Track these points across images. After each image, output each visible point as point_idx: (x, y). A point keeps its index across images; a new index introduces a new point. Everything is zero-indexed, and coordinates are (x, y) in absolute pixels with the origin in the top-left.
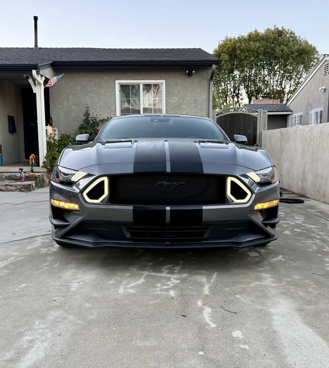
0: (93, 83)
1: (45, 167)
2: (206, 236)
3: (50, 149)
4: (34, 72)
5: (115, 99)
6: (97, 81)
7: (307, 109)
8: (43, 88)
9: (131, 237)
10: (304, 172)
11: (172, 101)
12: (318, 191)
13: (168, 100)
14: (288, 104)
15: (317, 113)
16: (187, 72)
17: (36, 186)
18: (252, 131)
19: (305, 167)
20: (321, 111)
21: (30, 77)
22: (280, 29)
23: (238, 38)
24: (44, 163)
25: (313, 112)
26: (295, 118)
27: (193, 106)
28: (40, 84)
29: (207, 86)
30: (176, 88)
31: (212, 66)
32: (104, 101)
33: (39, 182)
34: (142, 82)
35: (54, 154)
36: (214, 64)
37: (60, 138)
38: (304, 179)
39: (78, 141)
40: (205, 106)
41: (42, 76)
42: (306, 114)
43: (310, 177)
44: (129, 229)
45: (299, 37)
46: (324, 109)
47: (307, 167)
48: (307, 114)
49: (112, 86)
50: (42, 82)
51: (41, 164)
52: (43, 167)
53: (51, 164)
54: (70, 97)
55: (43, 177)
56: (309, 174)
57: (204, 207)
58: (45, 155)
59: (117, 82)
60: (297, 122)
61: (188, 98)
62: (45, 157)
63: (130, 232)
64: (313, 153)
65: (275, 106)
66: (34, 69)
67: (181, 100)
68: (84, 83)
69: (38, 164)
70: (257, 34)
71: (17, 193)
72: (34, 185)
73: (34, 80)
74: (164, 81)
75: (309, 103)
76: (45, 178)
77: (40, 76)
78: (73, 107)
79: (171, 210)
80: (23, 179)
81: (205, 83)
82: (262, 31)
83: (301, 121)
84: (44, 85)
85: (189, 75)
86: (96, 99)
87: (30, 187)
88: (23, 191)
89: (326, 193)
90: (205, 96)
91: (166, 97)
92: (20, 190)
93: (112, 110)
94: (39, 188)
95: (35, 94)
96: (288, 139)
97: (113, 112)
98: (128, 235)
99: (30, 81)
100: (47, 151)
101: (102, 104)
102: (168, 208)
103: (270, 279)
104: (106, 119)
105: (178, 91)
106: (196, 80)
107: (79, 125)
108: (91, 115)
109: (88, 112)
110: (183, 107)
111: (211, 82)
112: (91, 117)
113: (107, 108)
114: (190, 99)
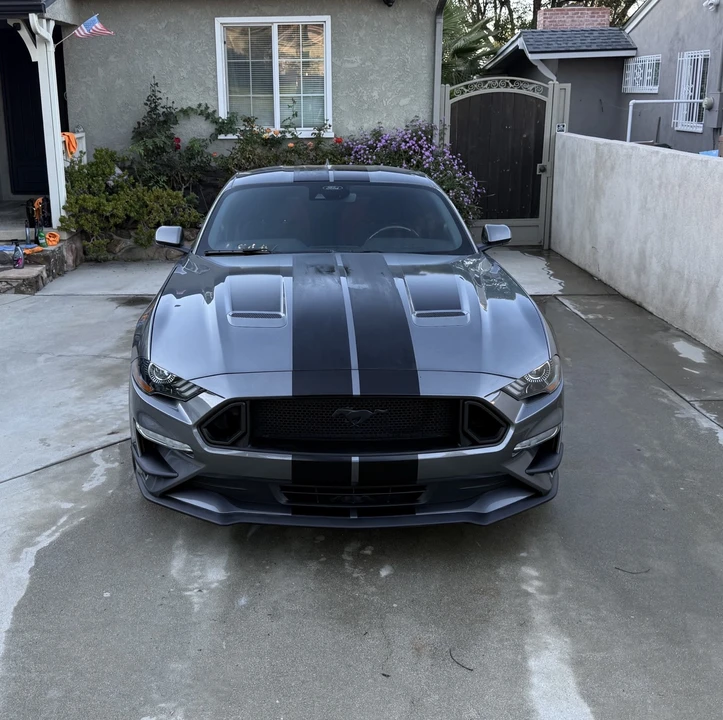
0: (164, 25)
1: (65, 230)
2: (422, 500)
3: (73, 187)
4: (33, 18)
5: (216, 62)
6: (173, 21)
7: (671, 50)
8: (52, 48)
9: (288, 502)
10: (642, 254)
11: (347, 65)
12: (671, 303)
13: (338, 63)
14: (627, 31)
15: (695, 63)
17: (48, 276)
18: (533, 132)
19: (645, 243)
20: (706, 60)
21: (23, 27)
24: (62, 220)
25: (686, 58)
26: (643, 67)
27: (395, 76)
28: (46, 41)
29: (428, 29)
30: (357, 35)
32: (189, 67)
33: (55, 264)
34: (275, 21)
35: (84, 200)
37: (93, 160)
38: (642, 269)
39: (160, 242)
40: (424, 76)
41: (48, 20)
42: (670, 60)
43: (655, 267)
44: (283, 488)
46: (713, 53)
47: (649, 245)
48: (672, 60)
49: (207, 30)
50: (49, 36)
51: (56, 222)
52: (59, 229)
53: (77, 222)
54: (112, 58)
55: (61, 252)
56: (654, 260)
57: (421, 457)
58: (63, 203)
59: (219, 21)
60: (646, 78)
61: (385, 58)
62: (64, 208)
63: (285, 494)
64: (665, 215)
65: (596, 34)
66: (32, 12)
67: (368, 64)
68: (142, 25)
69: (48, 222)
71: (11, 297)
72: (45, 275)
73: (33, 35)
74: (327, 19)
75: (678, 33)
76: (65, 253)
77: (44, 21)
78: (119, 82)
79: (360, 462)
80: (22, 262)
81: (425, 22)
83: (657, 74)
84: (55, 42)
85: (388, 2)
86: (170, 62)
87: (37, 282)
88: (23, 293)
89: (687, 310)
90: (424, 52)
91: (333, 55)
92: (18, 291)
93: (209, 88)
94: (54, 278)
95: (36, 63)
96: (613, 168)
97: (211, 93)
98: (284, 500)
99: (24, 34)
100: (68, 192)
101: (184, 74)
102: (355, 459)
103: (537, 583)
104: (194, 107)
105: (361, 40)
106: (404, 14)
107: (133, 124)
108: (163, 102)
109: (157, 94)
110: (372, 78)
111: (438, 20)
112: (163, 107)
113: (195, 84)
114: (389, 61)
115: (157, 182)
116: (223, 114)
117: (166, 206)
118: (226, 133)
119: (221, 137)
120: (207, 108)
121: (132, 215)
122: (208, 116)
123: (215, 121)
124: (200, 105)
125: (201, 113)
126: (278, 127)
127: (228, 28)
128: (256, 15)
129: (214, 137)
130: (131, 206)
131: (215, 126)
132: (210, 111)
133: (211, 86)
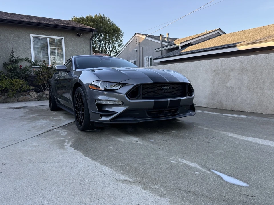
0: (14, 35)
6: (16, 34)
11: (69, 50)
13: (66, 49)
16: (78, 34)
22: (102, 16)
23: (81, 18)
29: (89, 43)
30: (71, 43)
31: (92, 32)
32: (22, 47)
34: (49, 37)
36: (94, 31)
45: (113, 22)
49: (28, 37)
57: (181, 98)
59: (31, 35)
67: (74, 50)
68: (6, 34)
70: (92, 18)
74: (63, 38)
81: (87, 41)
82: (93, 16)
85: (79, 36)
86: (16, 45)
90: (88, 49)
91: (65, 47)
93: (29, 53)
97: (29, 55)
101: (20, 49)
102: (169, 100)
104: (24, 58)
105: (72, 44)
106: (83, 39)
107: (3, 63)
108: (15, 56)
109: (13, 53)
110: (75, 53)
111: (91, 41)
112: (15, 57)
113: (24, 52)
114: (80, 50)
115: (15, 78)
116: (33, 60)
117: (19, 84)
118: (35, 66)
119: (33, 67)
120: (28, 59)
121: (7, 87)
122: (28, 61)
123: (31, 62)
124: (26, 58)
125: (26, 60)
126: (50, 64)
127: (34, 37)
128: (43, 35)
129: (31, 67)
130: (7, 84)
131: (31, 64)
132: (29, 59)
133: (30, 53)
